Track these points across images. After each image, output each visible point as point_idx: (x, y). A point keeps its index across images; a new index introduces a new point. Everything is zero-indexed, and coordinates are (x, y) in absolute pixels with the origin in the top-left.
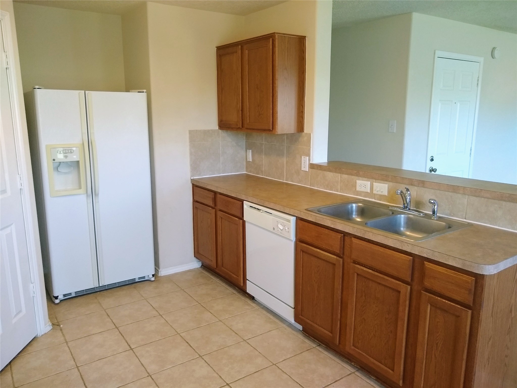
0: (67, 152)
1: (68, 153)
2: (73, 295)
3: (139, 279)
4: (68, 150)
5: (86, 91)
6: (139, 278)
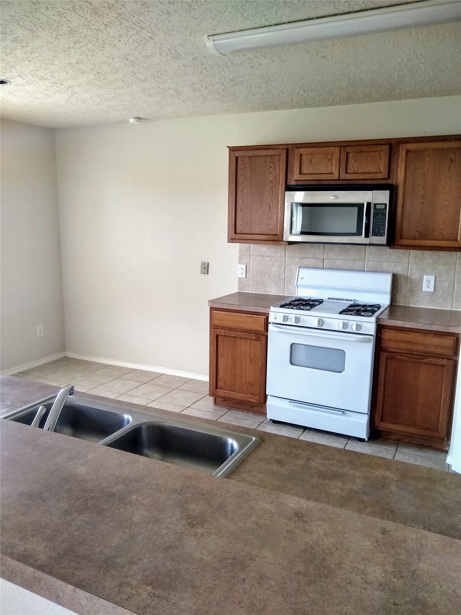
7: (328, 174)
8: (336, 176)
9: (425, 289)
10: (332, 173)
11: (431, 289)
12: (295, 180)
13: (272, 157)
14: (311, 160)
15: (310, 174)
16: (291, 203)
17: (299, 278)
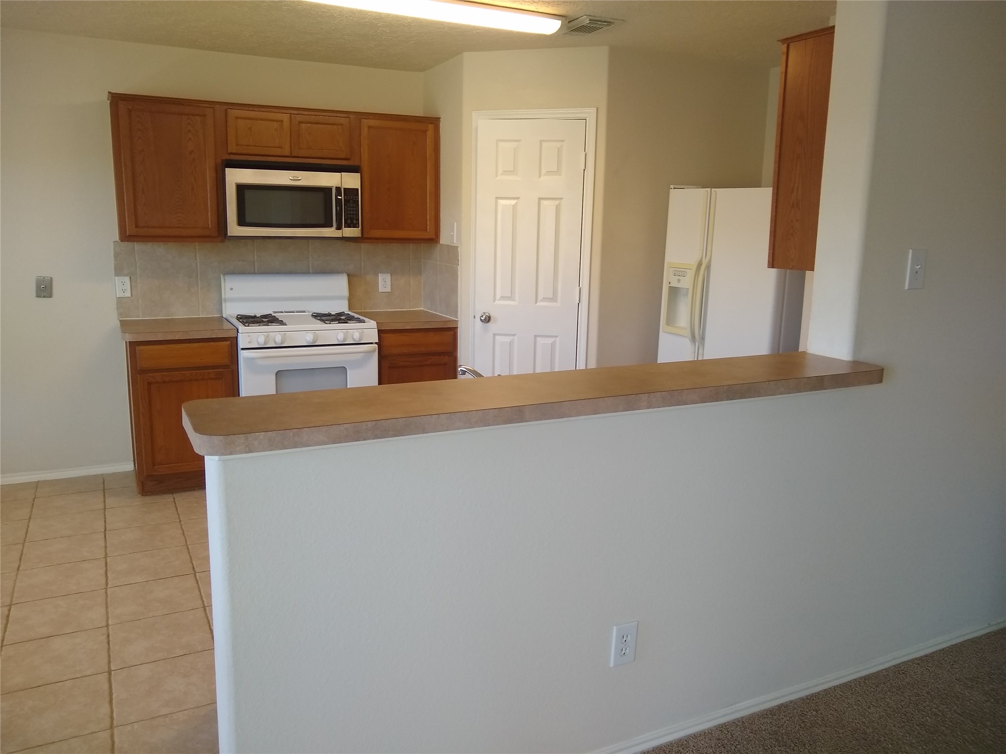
0: (680, 274)
1: (682, 275)
4: (682, 272)
5: (713, 189)
7: (275, 147)
8: (287, 151)
9: (381, 289)
10: (281, 147)
11: (388, 289)
12: (229, 152)
13: (190, 116)
14: (251, 127)
15: (250, 146)
16: (236, 183)
17: (228, 289)
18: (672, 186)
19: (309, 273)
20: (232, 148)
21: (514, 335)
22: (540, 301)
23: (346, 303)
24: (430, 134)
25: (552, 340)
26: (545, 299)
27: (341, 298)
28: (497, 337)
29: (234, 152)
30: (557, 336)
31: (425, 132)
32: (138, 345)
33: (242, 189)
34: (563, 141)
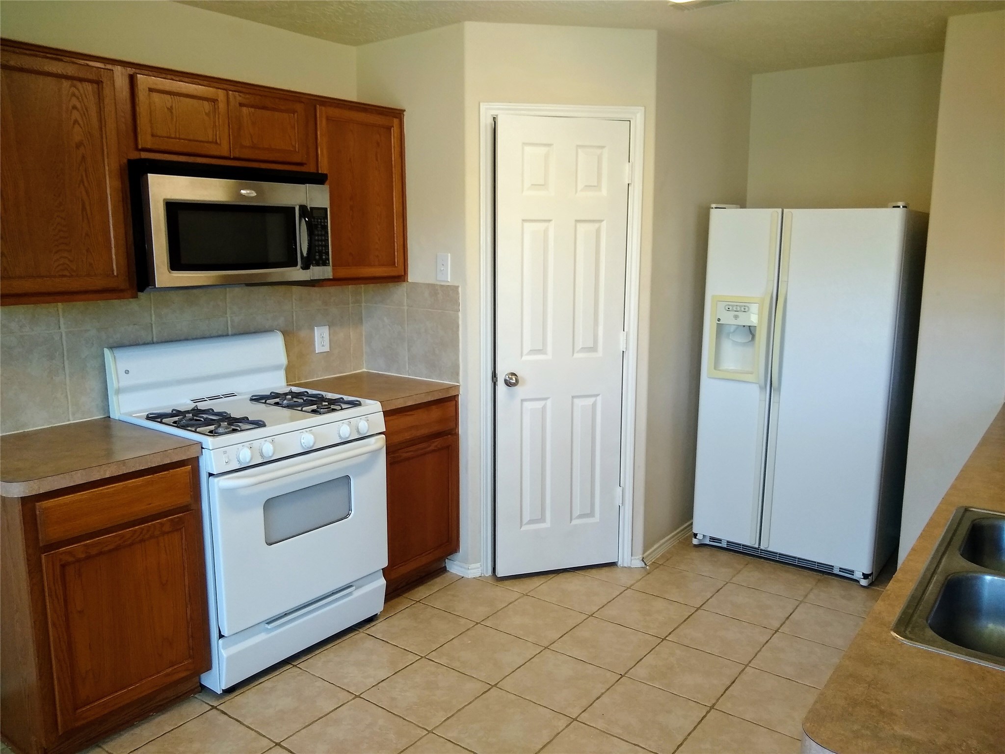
0: (738, 309)
1: (741, 311)
2: (724, 545)
3: (840, 571)
4: (741, 307)
5: (785, 210)
6: (840, 568)
7: (209, 142)
8: (224, 150)
9: (319, 349)
11: (327, 348)
12: (140, 147)
13: (75, 82)
14: (171, 107)
15: (172, 138)
16: (164, 200)
17: (121, 372)
18: (714, 206)
19: (227, 335)
20: (145, 140)
21: (546, 399)
22: (577, 352)
23: (282, 374)
24: (395, 131)
25: (592, 400)
26: (585, 349)
27: (277, 368)
28: (526, 404)
29: (149, 146)
30: (598, 395)
31: (389, 128)
32: (38, 501)
33: (173, 208)
34: (603, 147)
